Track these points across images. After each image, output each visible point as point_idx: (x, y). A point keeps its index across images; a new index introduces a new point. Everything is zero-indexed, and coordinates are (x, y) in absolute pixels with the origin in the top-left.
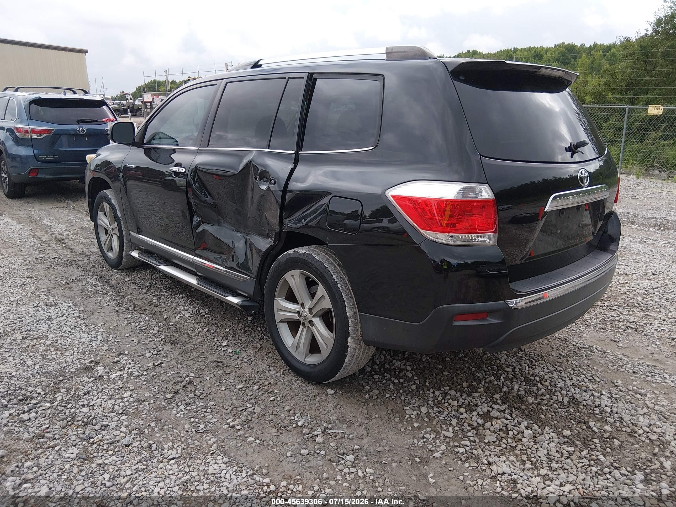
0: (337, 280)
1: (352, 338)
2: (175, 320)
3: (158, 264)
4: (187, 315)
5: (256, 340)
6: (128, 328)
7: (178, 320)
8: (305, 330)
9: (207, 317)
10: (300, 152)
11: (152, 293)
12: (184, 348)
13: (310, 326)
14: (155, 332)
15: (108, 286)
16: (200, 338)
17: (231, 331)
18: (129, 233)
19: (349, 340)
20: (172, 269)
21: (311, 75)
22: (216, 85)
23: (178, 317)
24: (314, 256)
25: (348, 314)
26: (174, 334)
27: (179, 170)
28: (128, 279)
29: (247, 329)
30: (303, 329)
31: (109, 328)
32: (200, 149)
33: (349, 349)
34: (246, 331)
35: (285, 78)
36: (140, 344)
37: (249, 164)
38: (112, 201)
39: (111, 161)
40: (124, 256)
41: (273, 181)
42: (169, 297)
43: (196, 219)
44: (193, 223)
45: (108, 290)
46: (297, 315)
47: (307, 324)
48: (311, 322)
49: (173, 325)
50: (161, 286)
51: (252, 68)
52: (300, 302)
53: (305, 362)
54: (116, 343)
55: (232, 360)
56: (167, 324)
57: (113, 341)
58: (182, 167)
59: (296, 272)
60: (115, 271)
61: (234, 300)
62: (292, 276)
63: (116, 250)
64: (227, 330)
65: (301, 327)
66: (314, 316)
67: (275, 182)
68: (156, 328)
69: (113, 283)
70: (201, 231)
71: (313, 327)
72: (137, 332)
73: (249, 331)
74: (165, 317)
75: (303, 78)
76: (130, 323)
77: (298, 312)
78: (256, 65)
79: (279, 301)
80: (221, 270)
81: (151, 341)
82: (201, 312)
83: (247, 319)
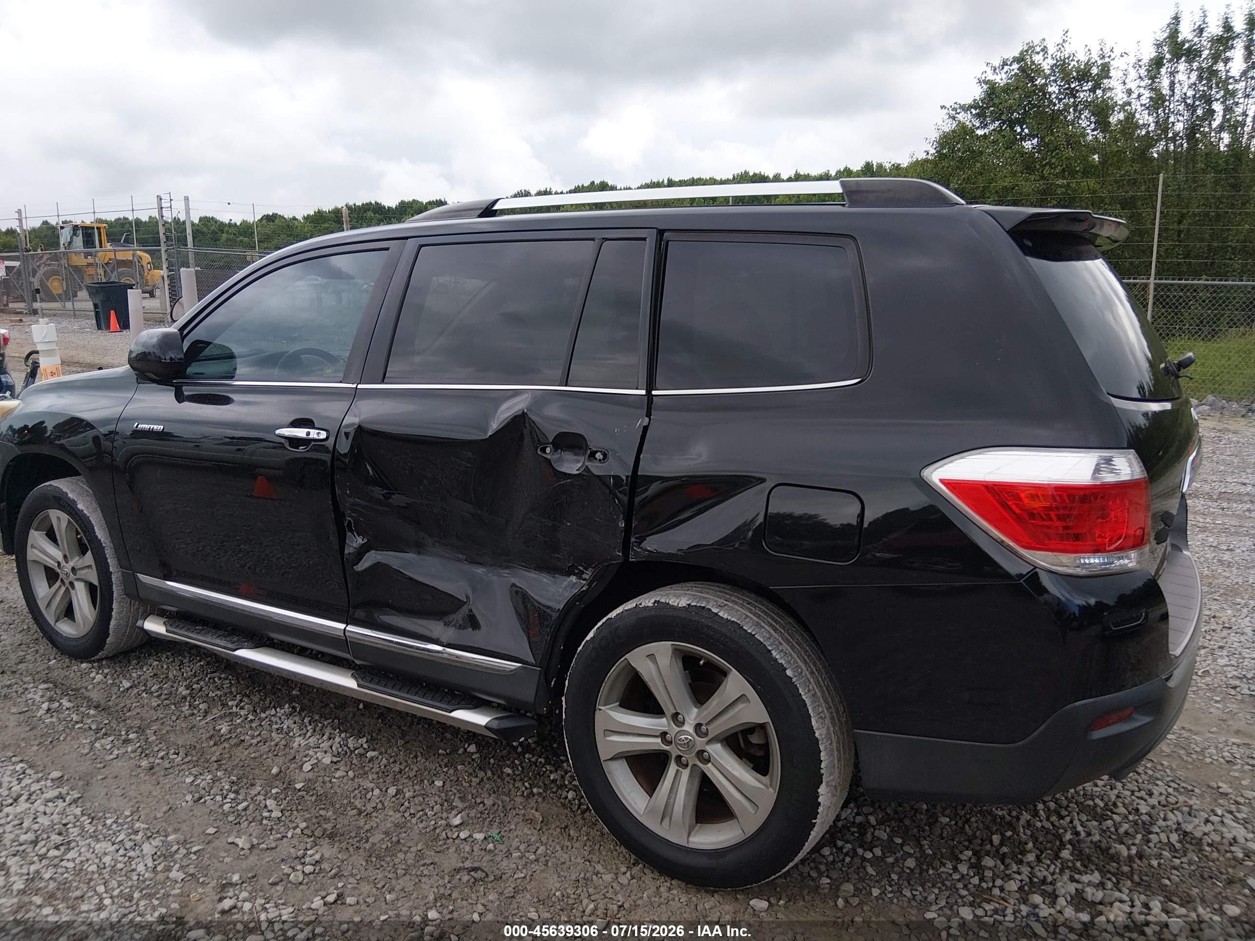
0: (783, 662)
1: (827, 785)
2: (303, 775)
3: (230, 646)
4: (327, 760)
5: (519, 800)
6: (199, 810)
7: (311, 775)
8: (685, 774)
9: (371, 760)
10: (654, 393)
11: (206, 713)
12: (367, 846)
13: (700, 764)
14: (276, 814)
15: (89, 707)
16: (391, 813)
17: (448, 784)
18: (136, 579)
19: (822, 790)
20: (270, 655)
21: (661, 232)
22: (387, 249)
23: (307, 767)
24: (715, 610)
25: (817, 735)
26: (322, 812)
27: (308, 434)
28: (126, 684)
29: (481, 774)
30: (677, 771)
31: (156, 818)
32: (360, 386)
33: (820, 809)
34: (482, 780)
35: (593, 239)
36: (255, 851)
37: (519, 421)
38: (80, 506)
39: (86, 416)
40: (111, 631)
41: (599, 456)
42: (251, 717)
43: (355, 542)
44: (346, 552)
45: (94, 716)
46: (659, 740)
47: (690, 758)
48: (700, 754)
49: (307, 789)
50: (218, 692)
51: (480, 216)
52: (669, 710)
53: (690, 846)
54: (194, 857)
55: (498, 859)
56: (289, 786)
57: (183, 851)
58: (314, 427)
59: (663, 649)
60: (84, 665)
61: (479, 719)
62: (651, 657)
63: (84, 618)
64: (438, 783)
65: (673, 768)
66: (709, 742)
67: (605, 456)
68: (270, 803)
69: (95, 695)
70: (370, 568)
71: (710, 765)
72: (231, 818)
73: (489, 779)
74: (275, 770)
75: (644, 239)
76: (201, 798)
77: (664, 735)
78: (488, 211)
79: (608, 711)
80: (438, 652)
81: (278, 839)
82: (351, 745)
83: (466, 750)
